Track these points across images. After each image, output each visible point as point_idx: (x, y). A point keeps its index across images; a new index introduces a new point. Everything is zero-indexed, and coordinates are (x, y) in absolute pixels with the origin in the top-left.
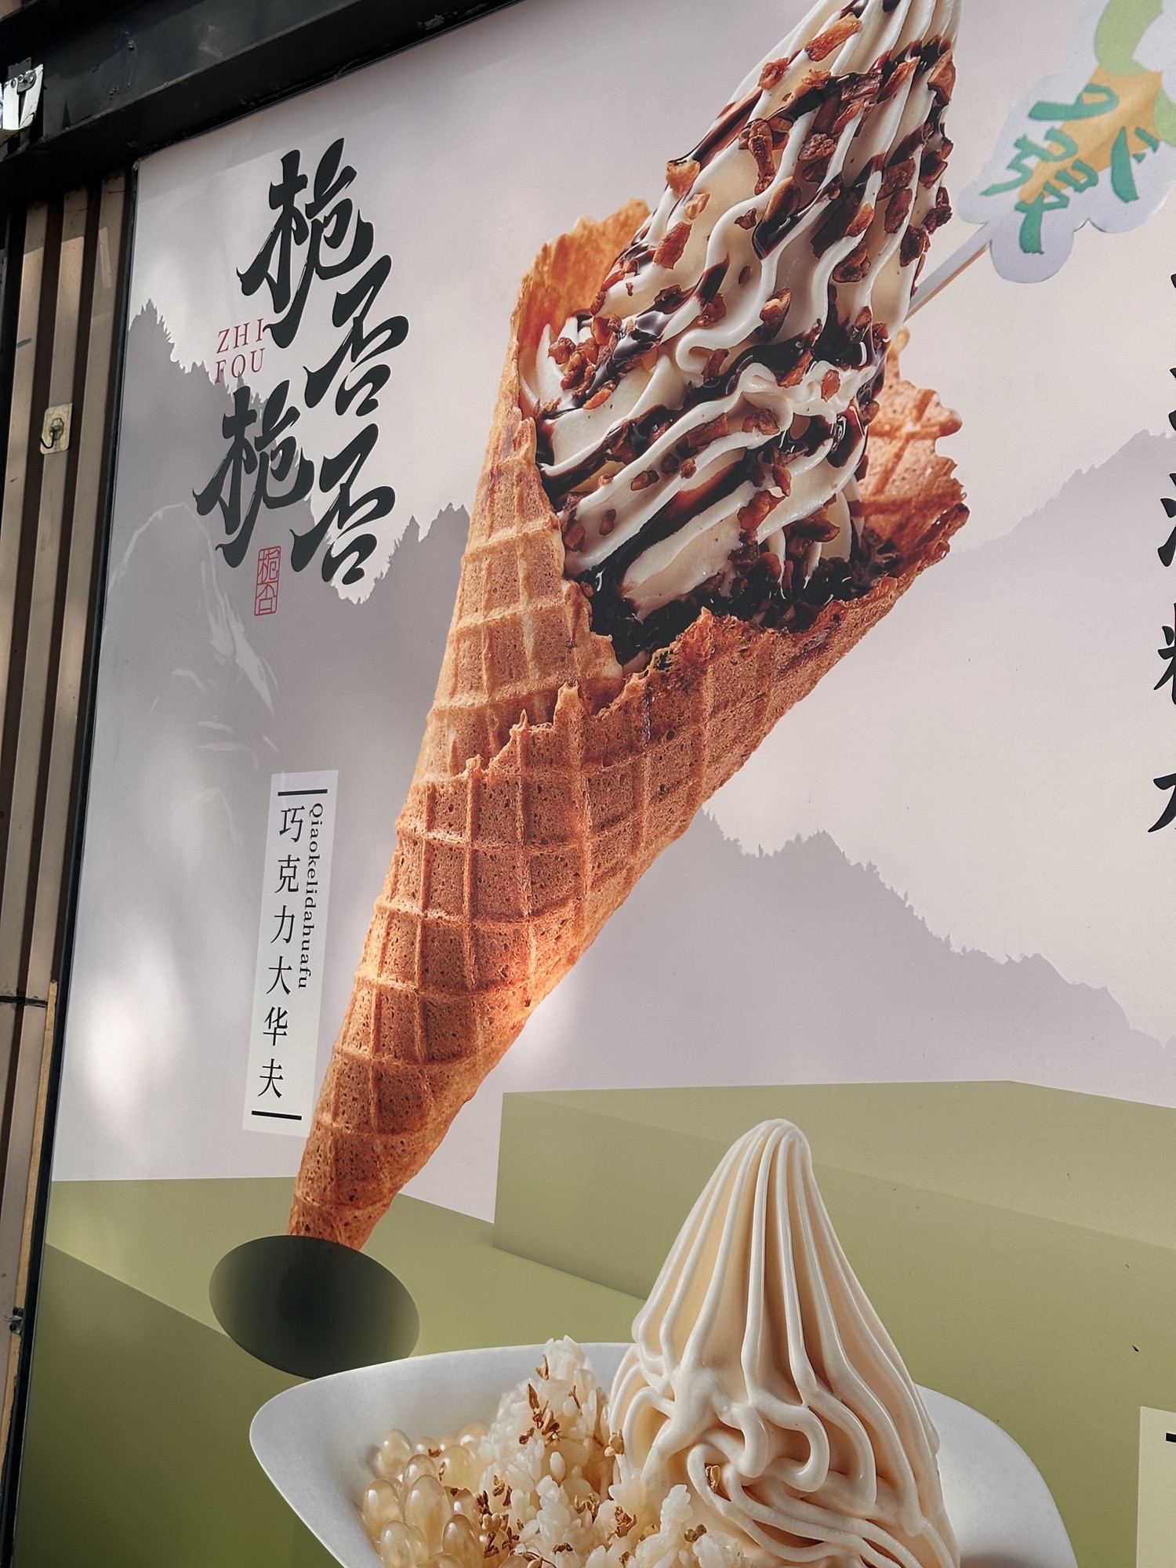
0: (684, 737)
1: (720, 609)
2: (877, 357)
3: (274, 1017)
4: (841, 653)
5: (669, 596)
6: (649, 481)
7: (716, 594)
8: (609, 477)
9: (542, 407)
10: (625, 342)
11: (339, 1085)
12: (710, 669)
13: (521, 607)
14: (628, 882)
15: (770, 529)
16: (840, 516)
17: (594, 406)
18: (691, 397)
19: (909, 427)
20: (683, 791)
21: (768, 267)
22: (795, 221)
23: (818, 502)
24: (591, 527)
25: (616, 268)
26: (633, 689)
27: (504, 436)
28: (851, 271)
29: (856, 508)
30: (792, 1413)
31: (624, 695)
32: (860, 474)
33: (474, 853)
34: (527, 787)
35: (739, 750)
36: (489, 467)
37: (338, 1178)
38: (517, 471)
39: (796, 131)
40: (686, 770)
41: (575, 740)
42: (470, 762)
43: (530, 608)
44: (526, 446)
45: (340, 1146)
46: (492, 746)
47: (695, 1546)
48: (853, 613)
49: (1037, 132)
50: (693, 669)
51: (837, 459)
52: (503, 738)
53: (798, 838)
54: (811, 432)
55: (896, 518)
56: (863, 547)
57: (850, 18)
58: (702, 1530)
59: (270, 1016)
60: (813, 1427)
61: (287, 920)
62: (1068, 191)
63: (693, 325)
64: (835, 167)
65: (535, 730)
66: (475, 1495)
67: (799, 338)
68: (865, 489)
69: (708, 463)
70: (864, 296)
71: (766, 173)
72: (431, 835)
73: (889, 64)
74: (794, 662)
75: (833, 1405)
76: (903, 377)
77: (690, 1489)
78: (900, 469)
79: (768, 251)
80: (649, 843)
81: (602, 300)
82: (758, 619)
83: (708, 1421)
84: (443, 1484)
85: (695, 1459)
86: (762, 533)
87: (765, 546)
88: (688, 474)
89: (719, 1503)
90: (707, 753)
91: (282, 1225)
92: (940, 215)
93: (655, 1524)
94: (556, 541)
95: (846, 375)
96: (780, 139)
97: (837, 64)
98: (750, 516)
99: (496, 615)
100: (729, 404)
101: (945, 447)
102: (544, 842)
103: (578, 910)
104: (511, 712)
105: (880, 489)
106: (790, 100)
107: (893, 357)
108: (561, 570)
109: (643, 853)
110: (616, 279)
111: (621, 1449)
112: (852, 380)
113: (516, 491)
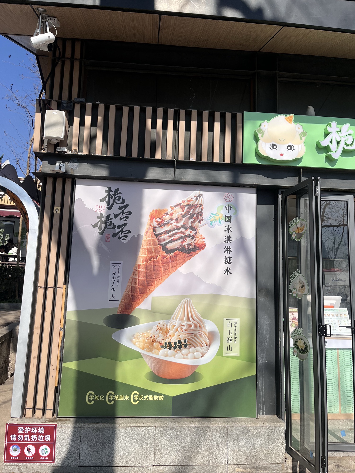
0: (175, 262)
1: (179, 250)
2: (196, 230)
3: (113, 289)
4: (193, 256)
5: (172, 248)
6: (169, 237)
7: (178, 249)
8: (164, 235)
9: (154, 226)
10: (166, 222)
11: (125, 297)
12: (178, 256)
13: (152, 247)
14: (168, 276)
15: (185, 244)
16: (193, 244)
17: (161, 228)
18: (174, 230)
19: (200, 237)
20: (175, 267)
21: (184, 219)
22: (186, 216)
23: (190, 242)
24: (162, 240)
25: (164, 214)
26: (168, 257)
27: (148, 228)
28: (193, 222)
29: (194, 244)
30: (189, 323)
31: (167, 257)
32: (195, 240)
33: (146, 272)
34: (154, 265)
35: (182, 264)
36: (146, 231)
37: (126, 307)
38: (150, 232)
39: (186, 208)
40: (175, 265)
41: (160, 261)
42: (145, 262)
43: (153, 247)
44: (151, 230)
45: (125, 304)
46: (148, 261)
47: (179, 336)
48: (195, 253)
49: (212, 215)
50: (176, 256)
51: (192, 239)
52: (150, 260)
53: (189, 272)
54: (189, 236)
55: (199, 245)
56: (195, 247)
57: (192, 199)
58: (180, 335)
59: (112, 289)
60: (193, 324)
61: (114, 278)
62: (215, 221)
63: (175, 223)
64: (191, 212)
65: (154, 260)
66: (150, 337)
67: (188, 227)
68: (195, 242)
69: (177, 236)
70: (195, 225)
71: (183, 211)
72: (139, 270)
73: (197, 205)
74: (188, 256)
75: (194, 322)
76: (199, 233)
77: (179, 331)
78: (199, 241)
79: (184, 218)
80: (171, 272)
81: (162, 217)
82: (184, 252)
83: (181, 325)
84: (145, 337)
85: (179, 329)
86: (184, 244)
87: (184, 245)
88: (175, 237)
89: (182, 332)
90: (178, 264)
91: (116, 313)
92: (202, 220)
93: (174, 335)
94: (157, 241)
95: (193, 231)
96: (184, 208)
97: (191, 203)
98: (182, 242)
99: (148, 247)
100: (179, 231)
101: (204, 240)
102: (156, 271)
103: (162, 278)
104: (151, 257)
105: (197, 242)
106: (185, 205)
107: (198, 231)
108: (158, 244)
109: (170, 273)
110: (164, 216)
111: (170, 329)
112: (194, 232)
113: (151, 234)
